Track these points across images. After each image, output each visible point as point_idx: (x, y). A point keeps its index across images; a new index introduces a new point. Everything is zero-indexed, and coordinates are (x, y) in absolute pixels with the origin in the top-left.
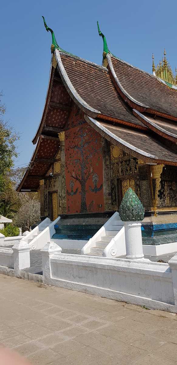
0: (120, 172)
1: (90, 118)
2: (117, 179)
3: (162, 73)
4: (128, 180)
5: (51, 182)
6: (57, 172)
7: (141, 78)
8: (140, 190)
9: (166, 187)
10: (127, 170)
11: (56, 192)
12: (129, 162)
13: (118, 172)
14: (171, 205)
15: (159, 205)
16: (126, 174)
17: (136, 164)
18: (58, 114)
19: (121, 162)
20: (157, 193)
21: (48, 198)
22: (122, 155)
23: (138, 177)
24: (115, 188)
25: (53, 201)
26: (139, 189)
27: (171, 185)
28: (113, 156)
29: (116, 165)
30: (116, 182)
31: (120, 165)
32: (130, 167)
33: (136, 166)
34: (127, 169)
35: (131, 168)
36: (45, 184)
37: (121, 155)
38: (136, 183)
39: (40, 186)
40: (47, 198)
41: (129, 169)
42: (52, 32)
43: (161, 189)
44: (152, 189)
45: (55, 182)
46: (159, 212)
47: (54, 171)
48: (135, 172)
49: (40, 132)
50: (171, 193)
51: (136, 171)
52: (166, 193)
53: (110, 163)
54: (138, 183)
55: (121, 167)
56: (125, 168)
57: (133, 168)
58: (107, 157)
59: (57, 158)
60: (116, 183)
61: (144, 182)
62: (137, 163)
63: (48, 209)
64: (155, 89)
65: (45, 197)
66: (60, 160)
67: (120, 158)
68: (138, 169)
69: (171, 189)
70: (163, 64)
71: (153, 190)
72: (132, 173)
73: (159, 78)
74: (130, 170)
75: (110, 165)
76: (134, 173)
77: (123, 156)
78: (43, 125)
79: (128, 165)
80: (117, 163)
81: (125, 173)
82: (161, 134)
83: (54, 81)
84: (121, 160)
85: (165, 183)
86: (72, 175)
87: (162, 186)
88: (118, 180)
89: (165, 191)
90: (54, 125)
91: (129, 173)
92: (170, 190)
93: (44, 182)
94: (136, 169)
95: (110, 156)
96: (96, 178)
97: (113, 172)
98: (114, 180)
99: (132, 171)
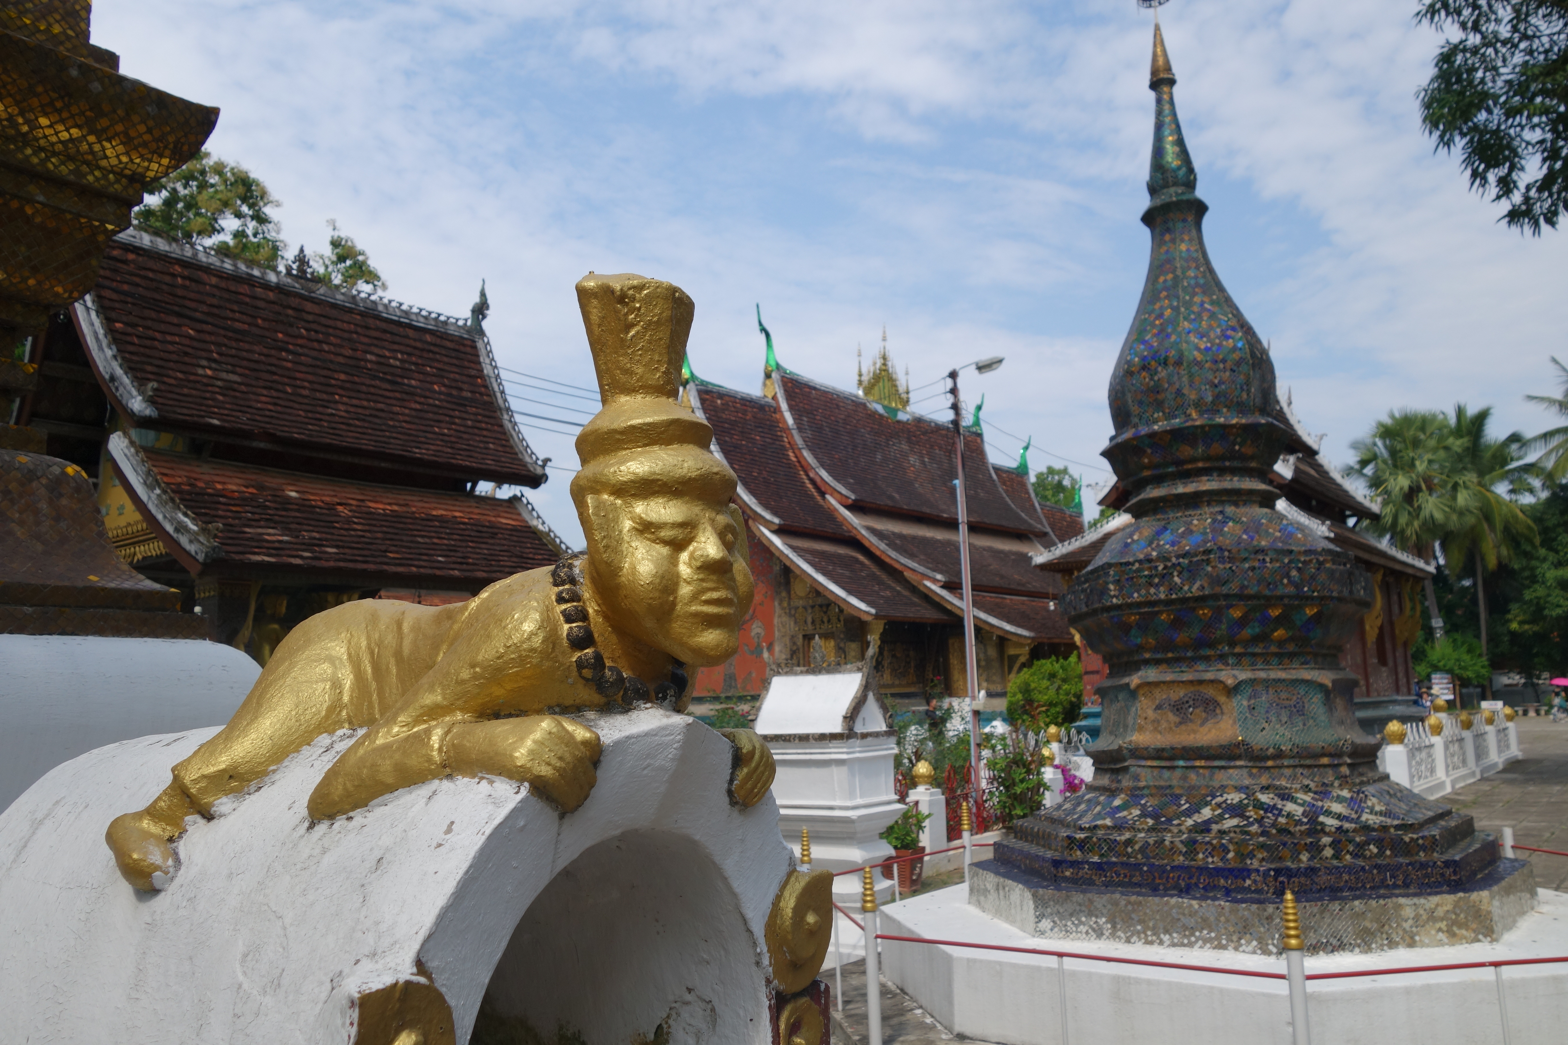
0: (809, 623)
1: (763, 531)
2: (803, 635)
10: (823, 622)
13: (805, 624)
19: (813, 607)
23: (842, 636)
29: (800, 610)
31: (810, 611)
33: (839, 617)
37: (810, 594)
41: (825, 619)
48: (837, 627)
51: (840, 624)
52: (886, 663)
53: (789, 604)
54: (842, 645)
58: (784, 594)
60: (800, 641)
62: (841, 613)
68: (842, 621)
69: (894, 656)
70: (880, 363)
73: (871, 401)
76: (834, 628)
77: (815, 596)
79: (825, 613)
80: (805, 608)
81: (818, 626)
91: (826, 628)
94: (839, 620)
95: (789, 592)
96: (759, 630)
97: (796, 623)
98: (798, 636)
99: (831, 624)
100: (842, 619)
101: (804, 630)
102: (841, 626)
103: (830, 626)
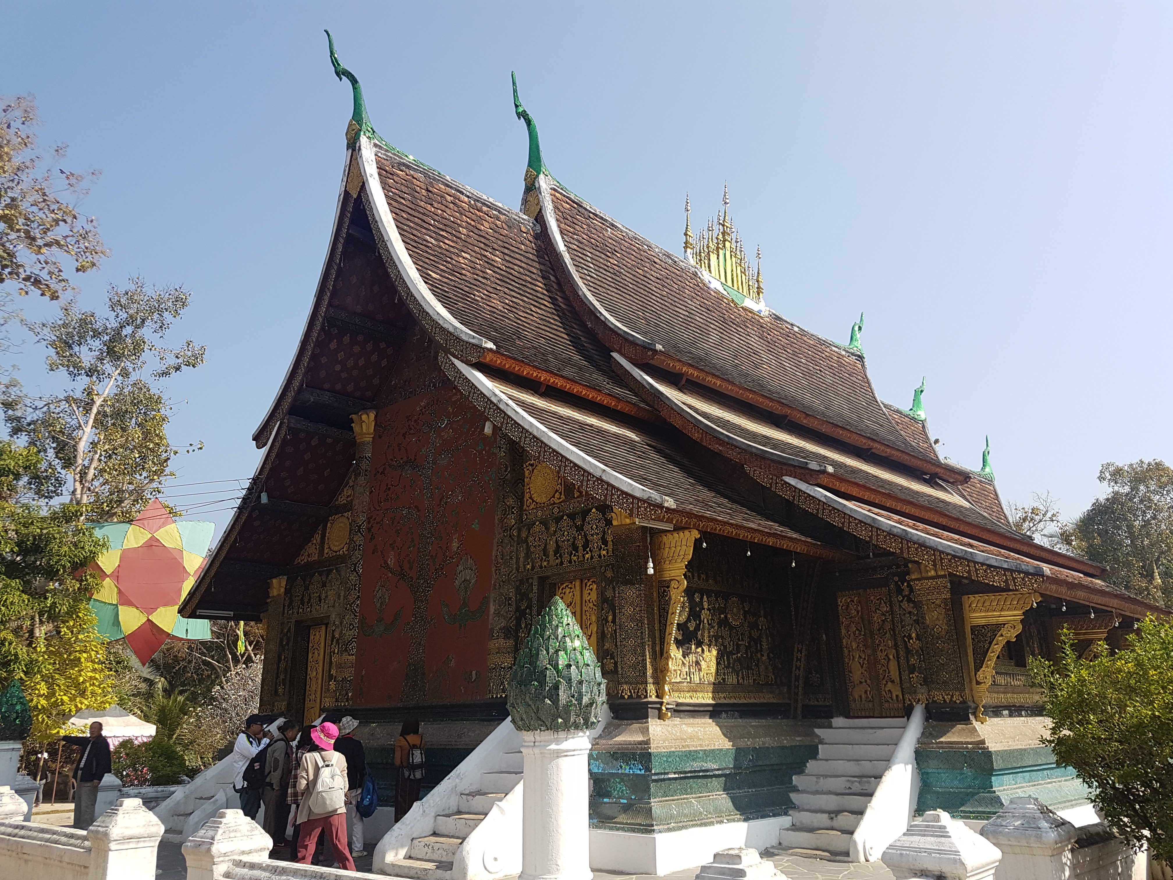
0: (551, 553)
1: (457, 363)
2: (540, 578)
3: (713, 257)
4: (578, 583)
5: (311, 586)
6: (336, 549)
7: (647, 265)
8: (614, 621)
9: (705, 615)
10: (576, 548)
11: (324, 622)
12: (584, 520)
13: (545, 554)
14: (724, 679)
15: (678, 680)
16: (570, 562)
17: (606, 525)
18: (357, 349)
19: (558, 520)
20: (674, 632)
21: (291, 644)
22: (561, 493)
23: (609, 574)
24: (531, 610)
25: (310, 655)
26: (610, 618)
27: (725, 608)
28: (531, 498)
29: (538, 528)
30: (535, 589)
31: (553, 528)
32: (586, 536)
33: (604, 532)
34: (574, 544)
35: (586, 539)
36: (287, 591)
37: (557, 494)
38: (601, 594)
39: (268, 601)
40: (287, 644)
41: (580, 543)
42: (354, 81)
43: (688, 620)
44: (656, 617)
45: (324, 585)
46: (678, 705)
47: (326, 546)
48: (600, 556)
49: (286, 405)
50: (722, 638)
51: (604, 552)
52: (706, 636)
53: (520, 520)
54: (609, 594)
55: (555, 538)
56: (568, 540)
57: (596, 541)
58: (510, 501)
59: (342, 500)
60: (534, 591)
61: (630, 593)
62: (609, 522)
63: (287, 687)
64: (689, 302)
65: (281, 640)
66: (348, 507)
67: (554, 503)
68: (610, 543)
70: (717, 230)
71: (660, 622)
72: (592, 558)
73: (704, 273)
74: (585, 546)
75: (519, 530)
76: (596, 559)
77: (562, 496)
78: (296, 384)
79: (580, 529)
81: (566, 557)
82: (696, 436)
83: (349, 238)
84: (556, 510)
85: (702, 599)
86: (386, 562)
87: (690, 609)
88: (542, 580)
89: (704, 628)
90: (338, 387)
91: (581, 559)
92: (720, 625)
93: (284, 584)
94: (605, 542)
95: (521, 498)
96: (468, 574)
97: (528, 555)
98: (530, 581)
99: (590, 550)
100: (609, 538)
101: (541, 567)
102: (607, 553)
103: (587, 556)
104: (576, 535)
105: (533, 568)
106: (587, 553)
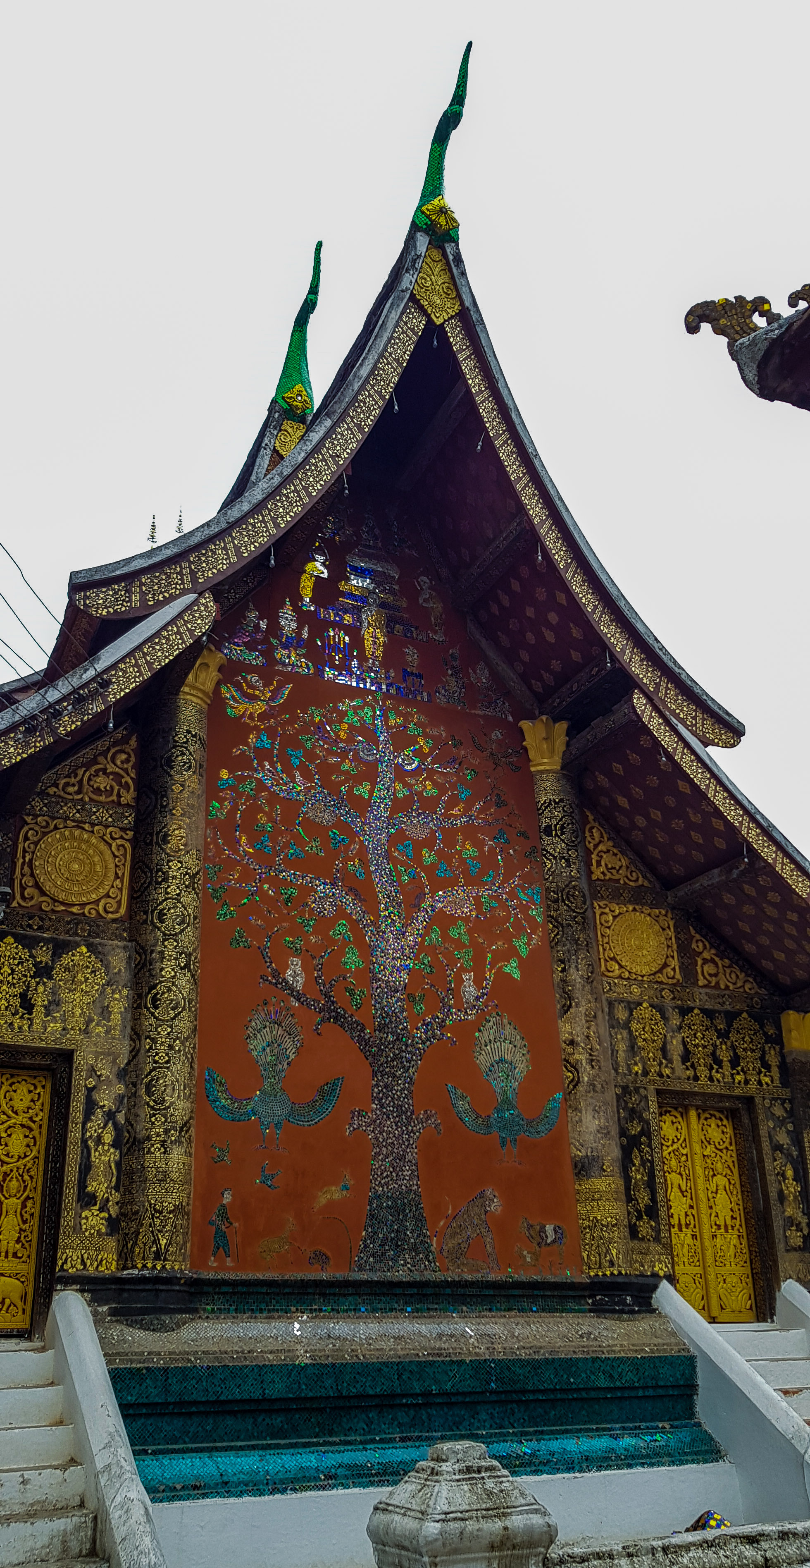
0: (675, 1058)
12: (729, 1025)
13: (665, 1057)
16: (711, 1079)
17: (766, 1042)
22: (674, 971)
24: (649, 1138)
26: (790, 1173)
28: (612, 959)
29: (646, 1012)
30: (653, 1106)
31: (676, 1021)
32: (733, 1048)
33: (764, 1051)
34: (713, 1054)
35: (735, 1054)
37: (668, 971)
41: (724, 1055)
48: (760, 1083)
51: (767, 1079)
54: (781, 1138)
55: (679, 1037)
56: (704, 1047)
57: (750, 1060)
60: (651, 1111)
62: (771, 1040)
67: (663, 982)
68: (777, 1069)
72: (747, 1082)
74: (735, 1062)
76: (753, 1086)
77: (678, 976)
80: (656, 1007)
81: (703, 1072)
84: (668, 994)
91: (728, 1079)
97: (633, 1048)
98: (642, 1091)
99: (742, 1070)
100: (773, 1062)
101: (661, 1075)
102: (772, 1081)
103: (738, 1078)
104: (718, 1043)
105: (646, 1073)
106: (738, 1073)
